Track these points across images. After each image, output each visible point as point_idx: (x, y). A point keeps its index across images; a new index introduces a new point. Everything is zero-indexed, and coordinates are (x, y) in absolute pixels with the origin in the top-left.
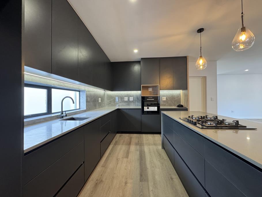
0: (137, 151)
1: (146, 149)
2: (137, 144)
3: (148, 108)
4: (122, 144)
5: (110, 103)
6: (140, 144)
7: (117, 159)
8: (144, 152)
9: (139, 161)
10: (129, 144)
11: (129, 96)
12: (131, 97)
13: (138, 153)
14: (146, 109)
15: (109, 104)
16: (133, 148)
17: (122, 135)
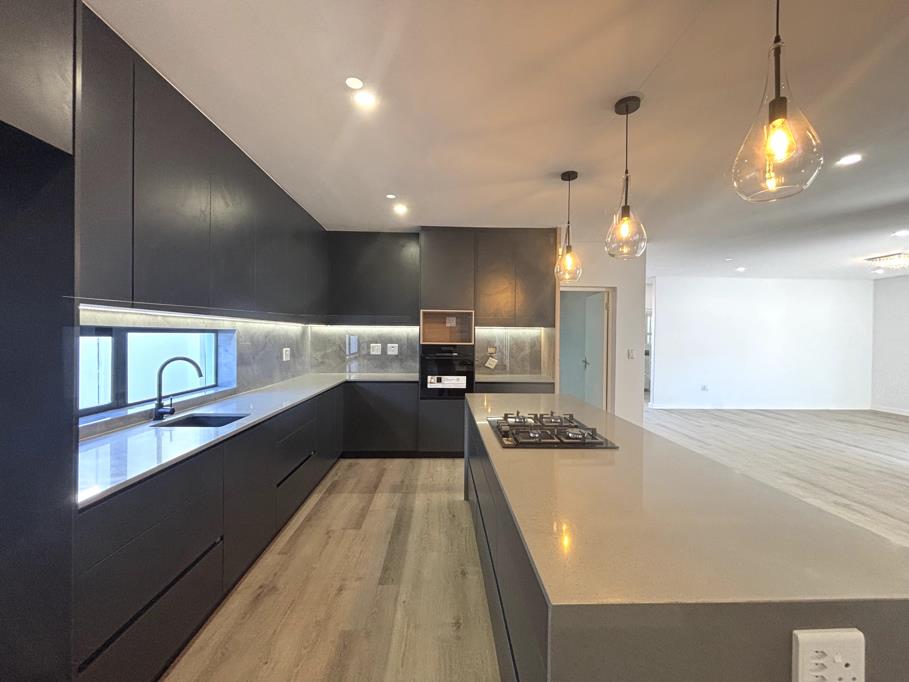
0: (393, 507)
1: (419, 502)
2: (395, 489)
3: (439, 380)
4: (352, 492)
5: (322, 363)
6: (405, 489)
7: (328, 533)
8: (412, 511)
9: (390, 535)
10: (374, 488)
11: (385, 341)
12: (392, 342)
13: (394, 514)
14: (432, 383)
15: (320, 365)
16: (381, 500)
17: (357, 464)
